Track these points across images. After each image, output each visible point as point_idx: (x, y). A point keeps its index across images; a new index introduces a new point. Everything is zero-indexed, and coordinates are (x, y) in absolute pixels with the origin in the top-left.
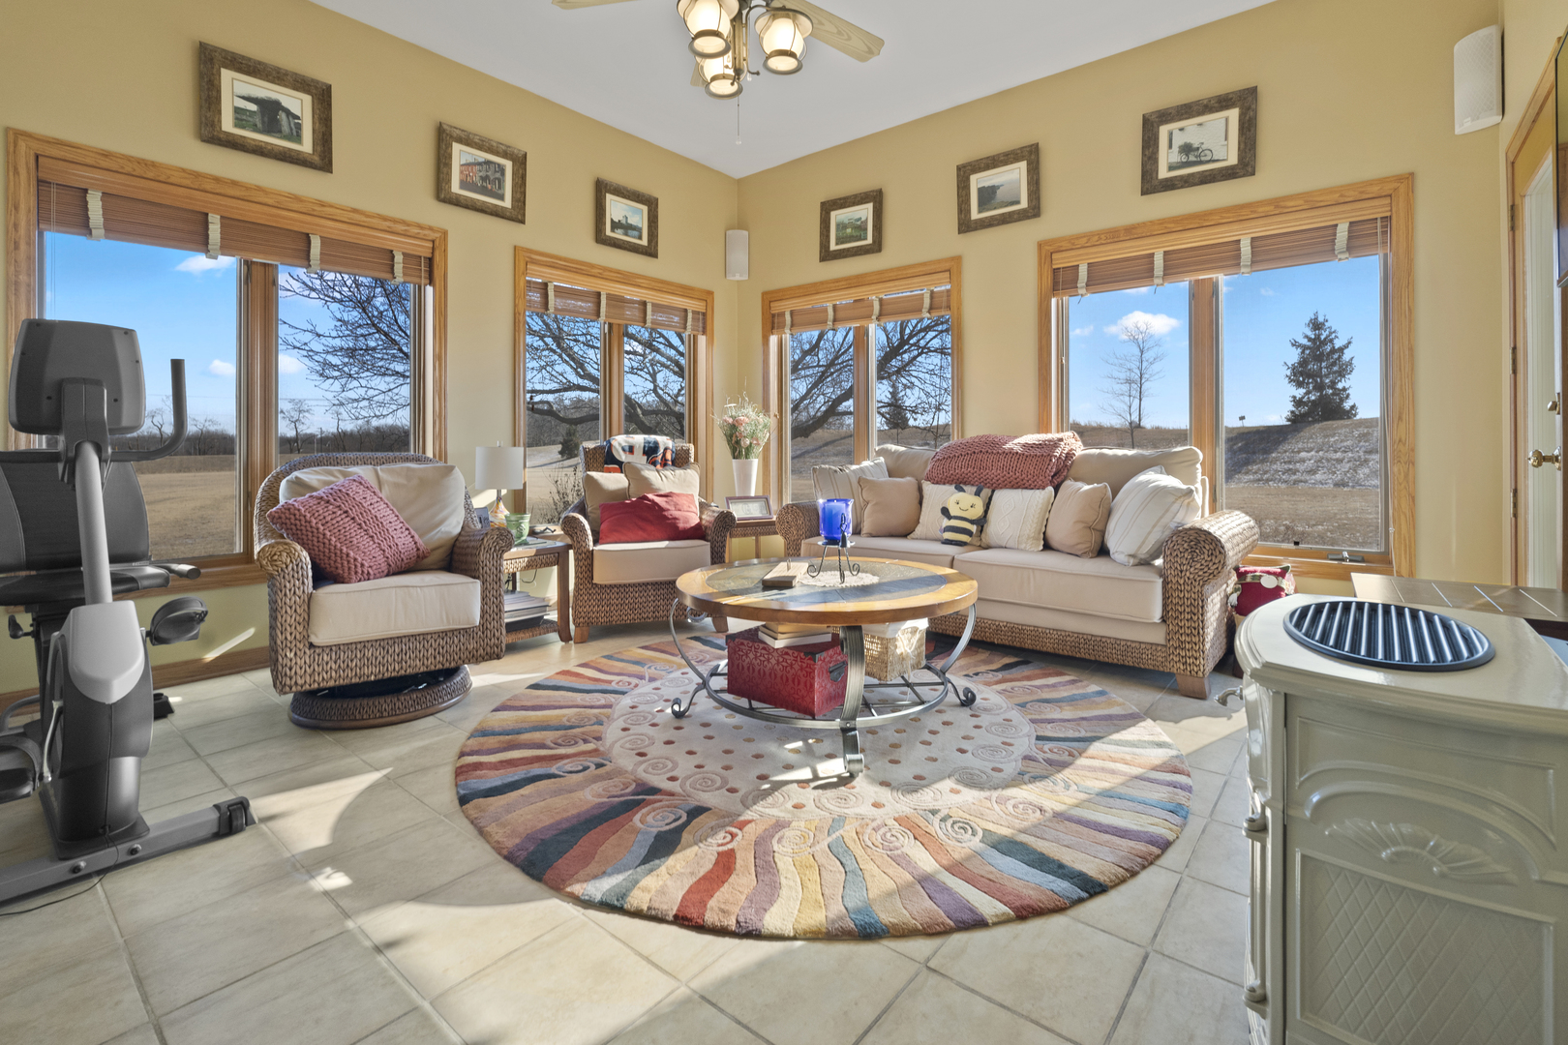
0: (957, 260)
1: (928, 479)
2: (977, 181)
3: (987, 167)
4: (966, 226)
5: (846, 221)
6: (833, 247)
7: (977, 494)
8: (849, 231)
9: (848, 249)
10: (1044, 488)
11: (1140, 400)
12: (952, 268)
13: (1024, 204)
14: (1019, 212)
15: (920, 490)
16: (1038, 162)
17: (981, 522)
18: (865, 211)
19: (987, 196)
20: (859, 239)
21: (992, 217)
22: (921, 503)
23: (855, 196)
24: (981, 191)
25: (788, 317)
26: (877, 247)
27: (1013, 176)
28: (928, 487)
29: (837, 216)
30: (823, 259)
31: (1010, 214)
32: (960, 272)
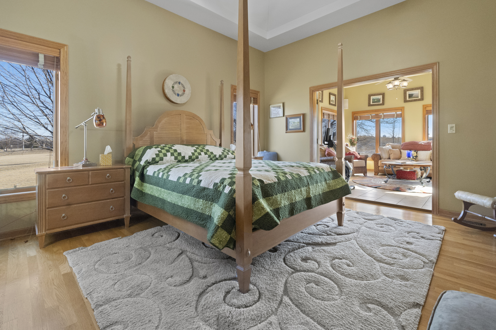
0: (403, 107)
1: (402, 149)
2: (408, 93)
3: (411, 90)
4: (405, 101)
5: (375, 99)
6: (371, 103)
7: (415, 152)
8: (376, 100)
9: (376, 104)
10: (430, 150)
11: (394, 129)
12: (402, 109)
13: (420, 98)
14: (418, 99)
15: (400, 151)
16: (423, 90)
17: (416, 156)
18: (380, 97)
19: (411, 96)
20: (379, 102)
21: (412, 100)
22: (401, 153)
23: (378, 94)
24: (409, 95)
25: (359, 117)
26: (383, 104)
27: (417, 92)
28: (402, 151)
29: (372, 97)
30: (369, 106)
31: (416, 99)
32: (404, 110)
